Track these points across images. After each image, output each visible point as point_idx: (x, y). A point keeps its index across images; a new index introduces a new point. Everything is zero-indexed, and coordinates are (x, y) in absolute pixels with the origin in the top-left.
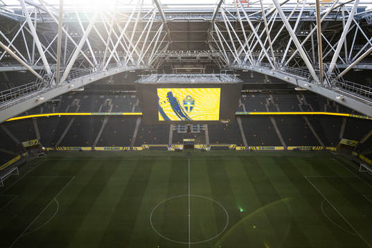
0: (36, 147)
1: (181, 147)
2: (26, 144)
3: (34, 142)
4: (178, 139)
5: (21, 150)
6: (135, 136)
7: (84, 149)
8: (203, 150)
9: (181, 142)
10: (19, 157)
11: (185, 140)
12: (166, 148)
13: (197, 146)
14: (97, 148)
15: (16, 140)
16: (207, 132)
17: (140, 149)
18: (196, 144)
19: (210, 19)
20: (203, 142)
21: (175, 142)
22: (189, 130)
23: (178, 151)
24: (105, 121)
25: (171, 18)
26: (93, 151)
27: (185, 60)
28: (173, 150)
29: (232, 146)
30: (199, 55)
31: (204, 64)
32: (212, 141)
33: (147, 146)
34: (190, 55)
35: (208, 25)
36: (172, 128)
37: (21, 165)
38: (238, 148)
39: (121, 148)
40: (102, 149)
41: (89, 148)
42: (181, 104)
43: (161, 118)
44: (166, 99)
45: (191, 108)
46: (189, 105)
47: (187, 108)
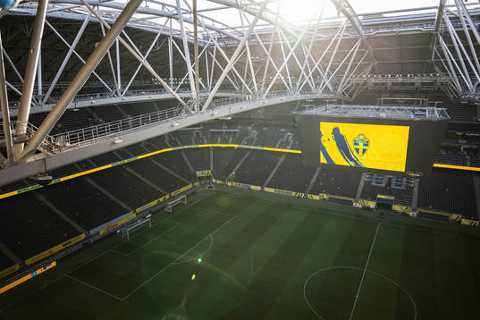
0: (209, 178)
1: (372, 205)
2: (199, 174)
3: (207, 172)
4: (370, 193)
5: (193, 178)
6: (313, 181)
7: (253, 187)
8: (404, 215)
9: (374, 198)
10: (190, 186)
11: (379, 196)
12: (351, 203)
13: (397, 208)
14: (266, 189)
15: (191, 168)
16: (416, 191)
17: (316, 198)
18: (396, 204)
19: (431, 28)
20: (408, 204)
21: (364, 196)
22: (389, 184)
23: (367, 209)
24: (282, 159)
25: (372, 32)
26: (262, 191)
27: (397, 88)
28: (361, 206)
29: (454, 217)
30: (417, 80)
31: (427, 92)
32: (419, 205)
33: (325, 196)
34: (400, 80)
35: (429, 37)
36: (365, 177)
37: (190, 195)
38: (465, 222)
39: (294, 194)
40: (272, 190)
41: (259, 188)
42: (350, 144)
43: (323, 160)
44: (331, 136)
45: (364, 151)
46: (361, 146)
47: (357, 150)
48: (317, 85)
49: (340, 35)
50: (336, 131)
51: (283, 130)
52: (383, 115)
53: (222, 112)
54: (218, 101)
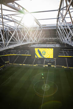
0: (8, 63)
1: (47, 66)
2: (6, 62)
3: (8, 62)
4: (46, 63)
5: (4, 64)
6: (34, 62)
7: (20, 64)
8: (54, 67)
9: (47, 64)
10: (3, 66)
11: (48, 64)
12: (43, 66)
13: (52, 66)
14: (23, 65)
15: (3, 61)
16: (55, 62)
17: (35, 65)
20: (54, 65)
22: (50, 61)
23: (46, 67)
24: (27, 57)
25: (44, 29)
26: (22, 65)
29: (63, 66)
30: (54, 39)
32: (56, 65)
33: (37, 65)
34: (51, 39)
36: (45, 60)
38: (65, 67)
39: (30, 65)
40: (25, 65)
41: (21, 64)
42: (42, 53)
43: (36, 57)
44: (37, 51)
45: (45, 54)
46: (44, 53)
47: (43, 54)
48: (34, 40)
49: (38, 29)
50: (38, 50)
51: (26, 50)
52: (48, 46)
53: (11, 47)
54: (10, 44)
